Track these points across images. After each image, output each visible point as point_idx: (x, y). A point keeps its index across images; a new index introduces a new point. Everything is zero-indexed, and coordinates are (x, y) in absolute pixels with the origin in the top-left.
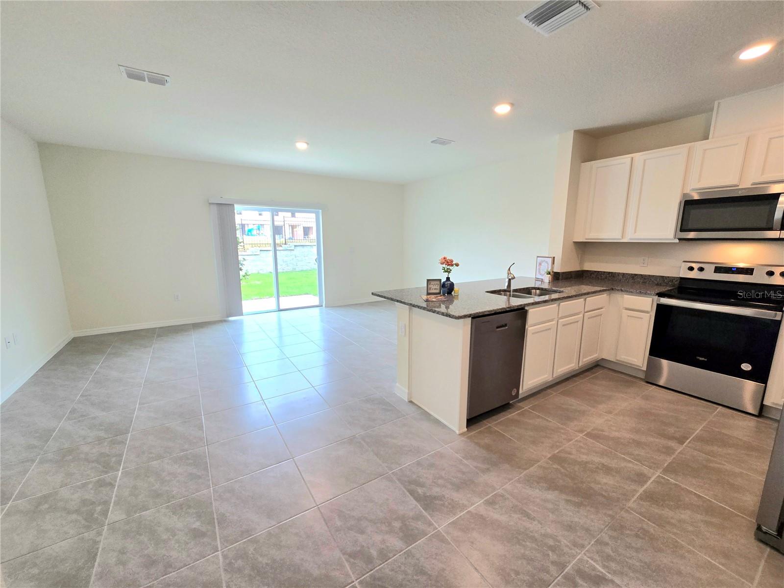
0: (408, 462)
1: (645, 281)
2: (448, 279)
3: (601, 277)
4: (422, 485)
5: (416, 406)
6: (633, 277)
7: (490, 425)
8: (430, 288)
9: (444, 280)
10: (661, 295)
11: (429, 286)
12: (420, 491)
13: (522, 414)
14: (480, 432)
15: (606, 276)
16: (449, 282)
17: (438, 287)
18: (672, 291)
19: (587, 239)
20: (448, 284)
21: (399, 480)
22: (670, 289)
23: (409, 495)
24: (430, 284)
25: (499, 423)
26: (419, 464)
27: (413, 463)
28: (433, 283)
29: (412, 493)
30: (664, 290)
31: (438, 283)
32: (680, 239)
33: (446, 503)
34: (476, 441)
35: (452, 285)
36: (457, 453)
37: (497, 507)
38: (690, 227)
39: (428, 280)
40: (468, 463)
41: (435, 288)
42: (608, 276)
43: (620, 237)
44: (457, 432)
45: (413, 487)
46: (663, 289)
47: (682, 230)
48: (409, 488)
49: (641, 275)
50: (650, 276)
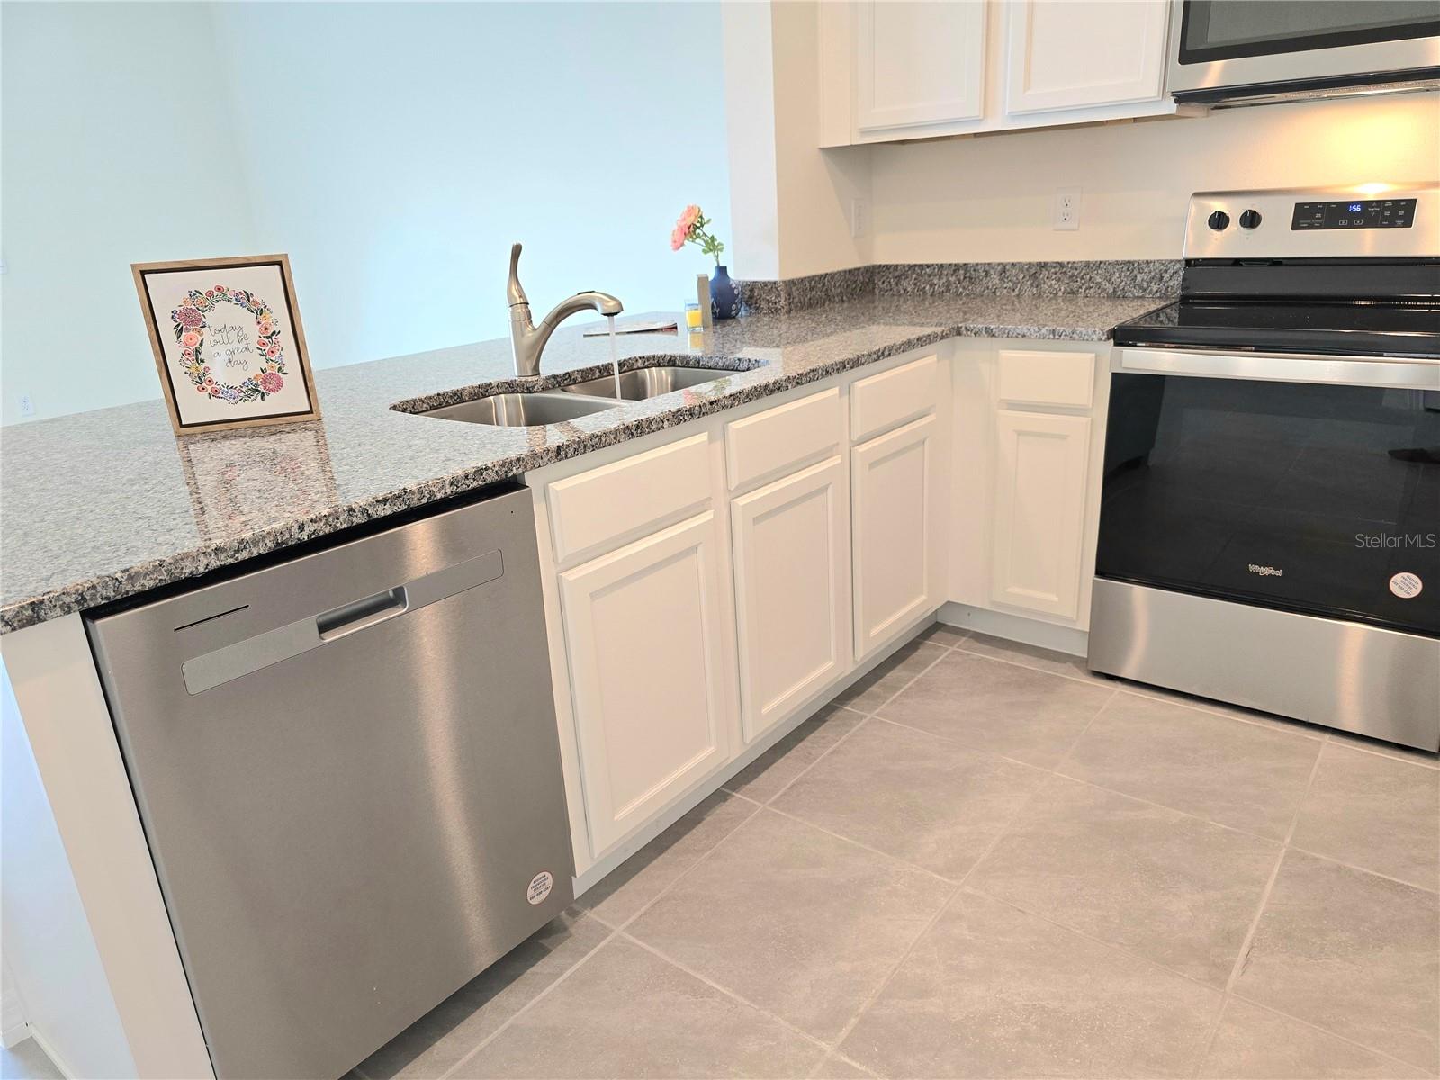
1: (1075, 286)
3: (932, 285)
6: (1034, 276)
10: (1124, 336)
15: (948, 281)
18: (1162, 317)
19: (864, 133)
22: (1153, 307)
30: (1136, 314)
38: (1214, 38)
42: (952, 279)
43: (979, 115)
46: (1128, 313)
47: (1185, 57)
49: (1061, 265)
50: (1087, 264)
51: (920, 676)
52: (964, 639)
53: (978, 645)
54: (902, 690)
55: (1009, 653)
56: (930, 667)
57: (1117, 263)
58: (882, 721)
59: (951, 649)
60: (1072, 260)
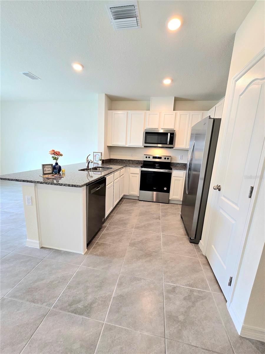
0: (61, 291)
2: (57, 164)
3: (118, 161)
4: (79, 301)
5: (48, 249)
7: (97, 241)
8: (45, 171)
9: (54, 164)
11: (44, 169)
12: (80, 306)
13: (107, 229)
14: (94, 248)
16: (58, 166)
17: (51, 169)
19: (112, 145)
20: (57, 167)
21: (61, 309)
22: (143, 164)
23: (75, 315)
24: (45, 168)
25: (100, 239)
26: (69, 288)
27: (66, 289)
28: (46, 167)
29: (75, 312)
31: (51, 166)
32: (144, 146)
33: (100, 302)
34: (95, 254)
35: (60, 167)
36: (89, 266)
37: (124, 284)
38: (147, 142)
39: (43, 165)
40: (97, 269)
41: (49, 170)
43: (125, 145)
44: (83, 254)
45: (74, 307)
47: (145, 143)
48: (71, 309)
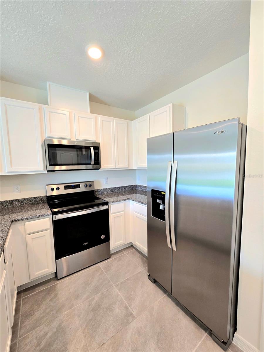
32: (48, 171)
47: (50, 165)
49: (18, 200)
50: (25, 199)
51: (20, 313)
52: (22, 294)
53: (27, 292)
54: (20, 323)
55: (37, 288)
56: (21, 309)
57: (32, 198)
58: (24, 338)
59: (22, 299)
60: (20, 198)
